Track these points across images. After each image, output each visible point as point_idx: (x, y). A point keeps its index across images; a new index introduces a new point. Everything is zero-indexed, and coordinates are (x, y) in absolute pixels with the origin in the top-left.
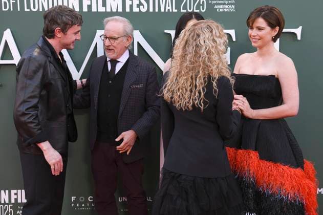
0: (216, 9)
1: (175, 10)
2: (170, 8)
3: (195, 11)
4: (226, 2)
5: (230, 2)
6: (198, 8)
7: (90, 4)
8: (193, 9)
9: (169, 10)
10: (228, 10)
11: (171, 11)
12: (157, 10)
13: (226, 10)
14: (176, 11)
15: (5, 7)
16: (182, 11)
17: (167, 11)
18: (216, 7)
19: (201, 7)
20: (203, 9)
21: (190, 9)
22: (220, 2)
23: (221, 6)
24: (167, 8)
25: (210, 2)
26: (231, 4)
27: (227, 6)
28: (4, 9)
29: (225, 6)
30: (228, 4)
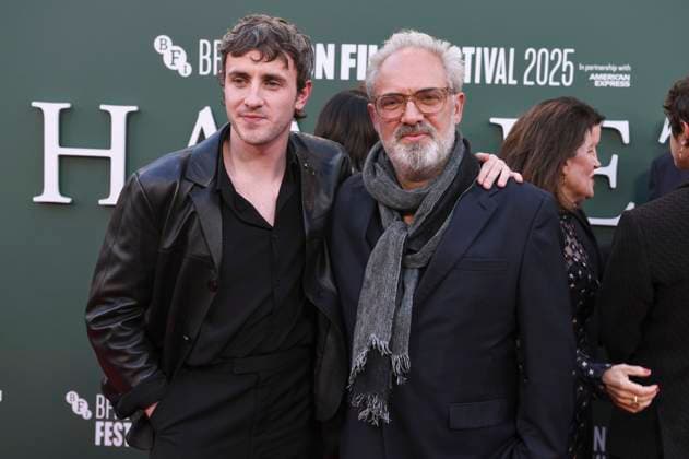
0: (593, 81)
1: (512, 82)
2: (503, 77)
3: (551, 83)
4: (614, 68)
5: (621, 68)
6: (557, 77)
7: (354, 66)
8: (548, 81)
9: (500, 81)
10: (616, 84)
11: (504, 82)
12: (477, 80)
13: (612, 84)
14: (515, 82)
15: (205, 69)
16: (526, 82)
17: (496, 82)
18: (592, 77)
19: (564, 76)
20: (567, 80)
21: (542, 79)
22: (602, 68)
23: (604, 76)
24: (498, 77)
25: (581, 67)
26: (624, 73)
27: (614, 77)
28: (201, 72)
29: (610, 76)
30: (618, 72)
